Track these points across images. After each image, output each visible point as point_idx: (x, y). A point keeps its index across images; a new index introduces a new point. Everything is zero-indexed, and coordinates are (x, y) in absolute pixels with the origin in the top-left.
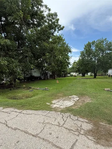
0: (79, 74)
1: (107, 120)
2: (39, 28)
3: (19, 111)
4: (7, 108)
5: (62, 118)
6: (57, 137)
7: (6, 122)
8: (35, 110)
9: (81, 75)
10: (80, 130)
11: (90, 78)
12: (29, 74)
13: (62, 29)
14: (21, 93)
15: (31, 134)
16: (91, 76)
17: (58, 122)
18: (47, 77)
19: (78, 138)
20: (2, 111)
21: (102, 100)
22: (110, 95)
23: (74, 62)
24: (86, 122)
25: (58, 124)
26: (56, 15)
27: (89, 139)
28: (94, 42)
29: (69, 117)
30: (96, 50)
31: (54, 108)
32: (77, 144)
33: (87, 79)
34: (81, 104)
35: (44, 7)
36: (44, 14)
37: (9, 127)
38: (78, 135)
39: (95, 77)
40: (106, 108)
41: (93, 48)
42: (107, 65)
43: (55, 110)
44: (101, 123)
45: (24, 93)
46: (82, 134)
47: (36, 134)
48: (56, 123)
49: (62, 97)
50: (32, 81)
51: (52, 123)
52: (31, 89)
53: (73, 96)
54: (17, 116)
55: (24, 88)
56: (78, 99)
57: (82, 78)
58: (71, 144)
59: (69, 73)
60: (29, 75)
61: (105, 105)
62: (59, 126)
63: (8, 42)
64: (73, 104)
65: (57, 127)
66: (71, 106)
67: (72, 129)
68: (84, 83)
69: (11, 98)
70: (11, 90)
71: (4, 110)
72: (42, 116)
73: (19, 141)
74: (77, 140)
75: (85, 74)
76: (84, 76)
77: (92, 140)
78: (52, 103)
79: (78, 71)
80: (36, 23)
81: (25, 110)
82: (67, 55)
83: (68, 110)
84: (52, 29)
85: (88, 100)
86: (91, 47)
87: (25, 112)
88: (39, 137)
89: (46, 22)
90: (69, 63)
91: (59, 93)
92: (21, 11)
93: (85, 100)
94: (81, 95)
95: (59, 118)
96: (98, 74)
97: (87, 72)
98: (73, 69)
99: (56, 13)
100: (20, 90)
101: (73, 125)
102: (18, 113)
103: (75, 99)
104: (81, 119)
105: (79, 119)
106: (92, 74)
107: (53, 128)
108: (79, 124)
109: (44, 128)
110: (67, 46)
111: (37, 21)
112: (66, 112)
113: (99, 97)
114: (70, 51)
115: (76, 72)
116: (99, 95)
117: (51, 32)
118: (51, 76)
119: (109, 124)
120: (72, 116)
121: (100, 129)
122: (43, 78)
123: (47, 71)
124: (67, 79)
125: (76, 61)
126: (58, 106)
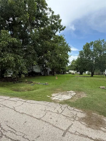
0: (77, 72)
1: (98, 111)
2: (42, 28)
3: (23, 100)
4: (13, 97)
5: (61, 108)
6: (57, 121)
7: (14, 108)
8: (37, 100)
9: (79, 73)
10: (76, 117)
11: (88, 77)
12: (31, 69)
13: (63, 29)
14: (24, 86)
15: (35, 118)
16: (89, 74)
17: (57, 111)
18: (47, 73)
19: (73, 122)
20: (9, 99)
21: (96, 96)
22: (104, 92)
23: (73, 61)
24: (81, 112)
25: (57, 112)
26: (58, 16)
27: (82, 123)
28: (93, 42)
29: (66, 108)
30: (94, 50)
31: (54, 100)
32: (72, 126)
33: (84, 77)
34: (77, 98)
35: (48, 10)
36: (48, 16)
37: (17, 112)
38: (74, 121)
39: (92, 76)
40: (99, 103)
41: (92, 49)
42: (104, 65)
43: (55, 101)
44: (94, 114)
45: (26, 87)
46: (77, 120)
47: (39, 118)
48: (56, 111)
49: (61, 91)
50: (33, 76)
51: (52, 111)
52: (32, 84)
53: (70, 91)
54: (23, 104)
55: (26, 82)
56: (75, 94)
57: (80, 76)
58: (68, 126)
59: (68, 71)
60: (31, 71)
61: (99, 100)
62: (58, 113)
63: (15, 40)
64: (70, 98)
65: (57, 114)
66: (69, 99)
67: (69, 116)
68: (81, 80)
69: (15, 90)
70: (14, 83)
71: (11, 99)
72: (43, 105)
73: (26, 122)
74: (72, 124)
75: (83, 73)
76: (82, 74)
77: (85, 125)
78: (51, 96)
79: (76, 69)
80: (40, 23)
81: (28, 100)
82: (66, 54)
83: (66, 102)
84: (54, 29)
85: (84, 95)
86: (89, 47)
87: (28, 101)
88: (42, 120)
89: (49, 23)
90: (68, 61)
91: (58, 88)
92: (28, 13)
93: (81, 95)
94: (78, 91)
95: (58, 107)
96: (95, 73)
97: (85, 70)
98: (71, 67)
99: (59, 15)
100: (22, 84)
101: (70, 113)
102: (23, 102)
103: (72, 94)
104: (77, 110)
105: (75, 109)
106: (90, 72)
107: (53, 114)
108: (75, 113)
109: (45, 114)
110: (67, 46)
111: (40, 22)
112: (64, 104)
113: (94, 93)
114: (70, 51)
115: (75, 70)
116: (94, 92)
117: (53, 31)
118: (51, 73)
119: (100, 114)
120: (69, 107)
121: (92, 117)
122: (43, 74)
123: (47, 68)
124: (65, 76)
125: (75, 60)
126: (57, 99)
